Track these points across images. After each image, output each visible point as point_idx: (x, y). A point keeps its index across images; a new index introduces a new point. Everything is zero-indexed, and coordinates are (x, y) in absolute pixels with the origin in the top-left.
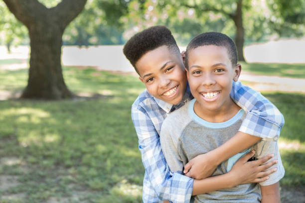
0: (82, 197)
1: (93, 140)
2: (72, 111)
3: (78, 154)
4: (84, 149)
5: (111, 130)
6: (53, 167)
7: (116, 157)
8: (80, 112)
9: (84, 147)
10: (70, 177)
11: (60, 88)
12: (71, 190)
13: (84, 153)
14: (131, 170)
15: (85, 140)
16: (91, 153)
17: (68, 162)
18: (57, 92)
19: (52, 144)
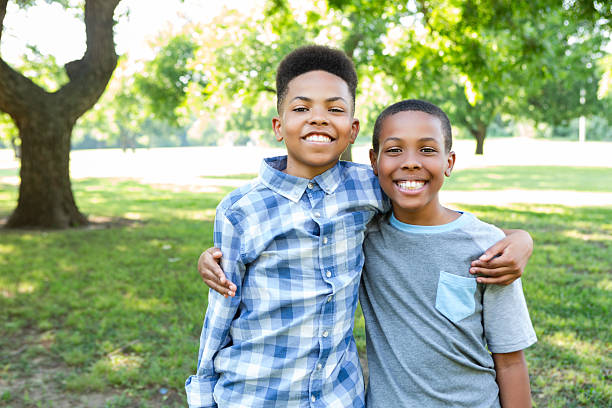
0: (48, 377)
1: (92, 289)
2: (74, 245)
3: (63, 310)
4: (74, 303)
5: (123, 273)
6: (20, 332)
7: (118, 314)
8: (87, 246)
9: (74, 299)
10: (40, 347)
11: (67, 212)
12: (35, 367)
13: (71, 309)
14: (135, 332)
15: (79, 290)
16: (83, 308)
17: (45, 324)
18: (62, 217)
19: (28, 295)
